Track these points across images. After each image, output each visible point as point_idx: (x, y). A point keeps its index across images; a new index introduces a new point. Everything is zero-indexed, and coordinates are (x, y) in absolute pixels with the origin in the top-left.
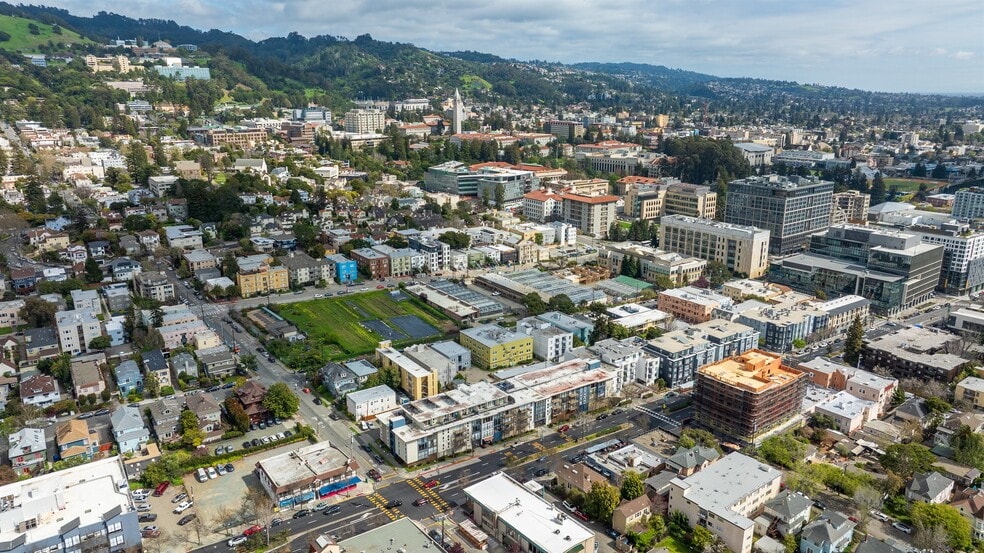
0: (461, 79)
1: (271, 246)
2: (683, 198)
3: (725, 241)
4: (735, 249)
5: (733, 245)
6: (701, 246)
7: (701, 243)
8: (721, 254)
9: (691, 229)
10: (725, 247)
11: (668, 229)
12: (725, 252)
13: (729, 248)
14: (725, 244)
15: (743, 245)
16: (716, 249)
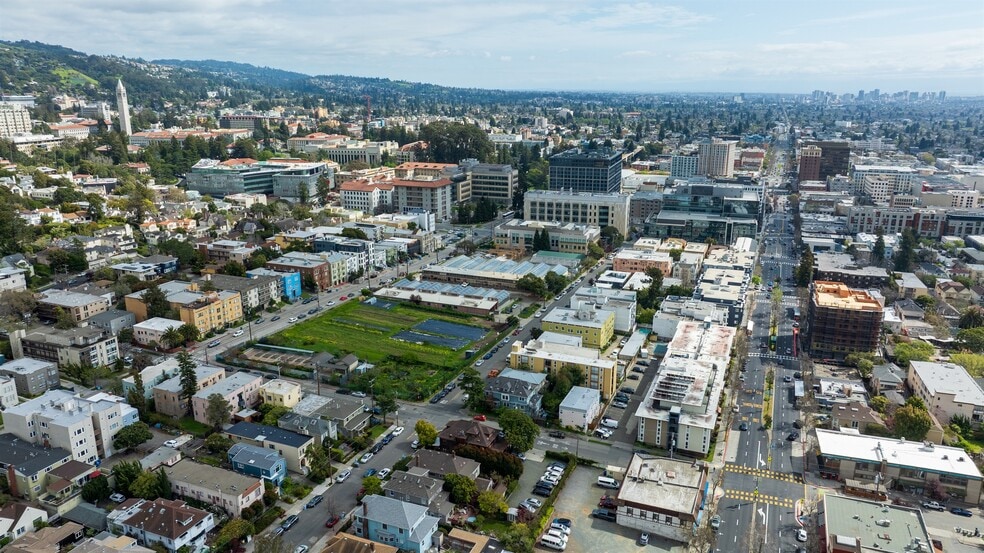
0: (54, 73)
1: (153, 273)
2: (490, 178)
3: (597, 208)
4: (607, 214)
5: (605, 211)
6: (571, 216)
7: (571, 213)
8: (593, 221)
9: (559, 201)
10: (597, 214)
11: (533, 204)
12: (597, 218)
13: (600, 214)
14: (597, 211)
15: (616, 209)
16: (588, 217)
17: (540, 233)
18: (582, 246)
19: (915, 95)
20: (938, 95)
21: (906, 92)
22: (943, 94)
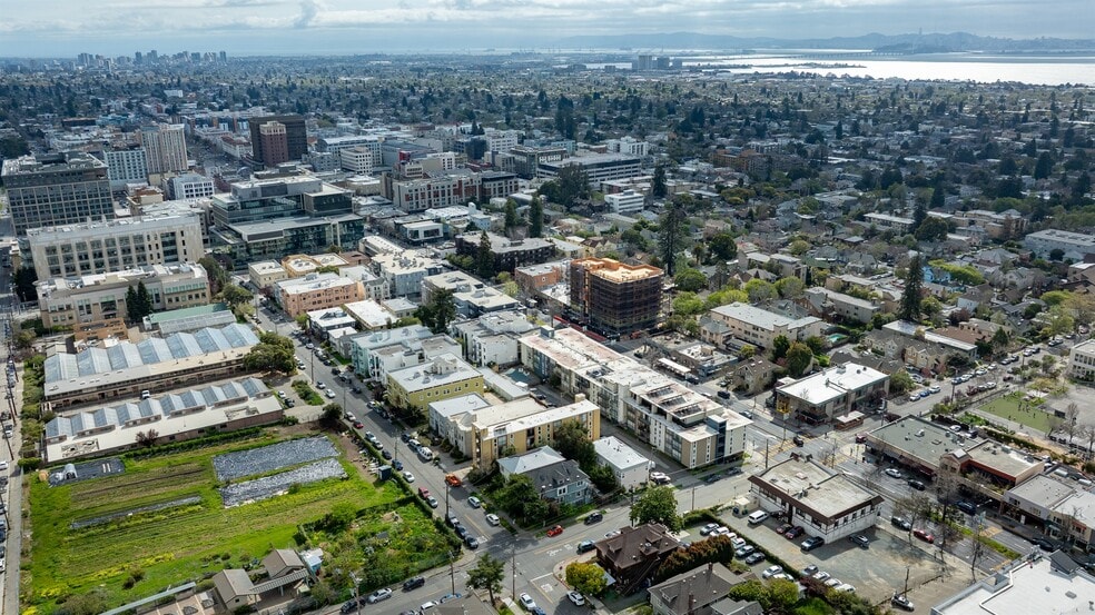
3: (159, 237)
4: (173, 243)
5: (171, 238)
6: (120, 256)
7: (119, 252)
8: (155, 257)
9: (95, 238)
10: (160, 245)
11: (51, 250)
12: (161, 251)
13: (164, 244)
14: (159, 242)
15: (186, 233)
16: (148, 253)
17: (136, 288)
18: (200, 293)
19: (196, 56)
20: (219, 55)
21: (186, 53)
22: (223, 54)
